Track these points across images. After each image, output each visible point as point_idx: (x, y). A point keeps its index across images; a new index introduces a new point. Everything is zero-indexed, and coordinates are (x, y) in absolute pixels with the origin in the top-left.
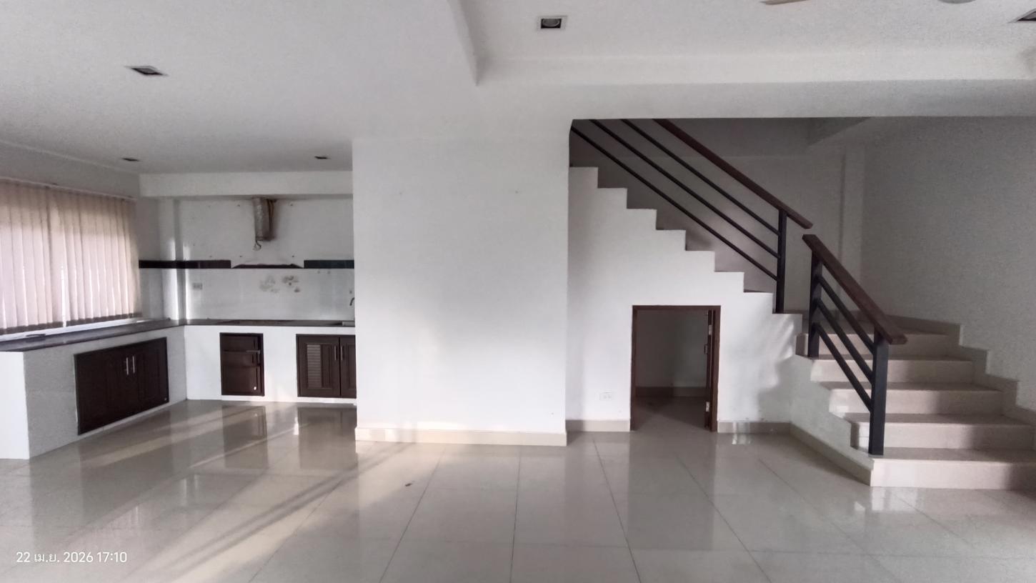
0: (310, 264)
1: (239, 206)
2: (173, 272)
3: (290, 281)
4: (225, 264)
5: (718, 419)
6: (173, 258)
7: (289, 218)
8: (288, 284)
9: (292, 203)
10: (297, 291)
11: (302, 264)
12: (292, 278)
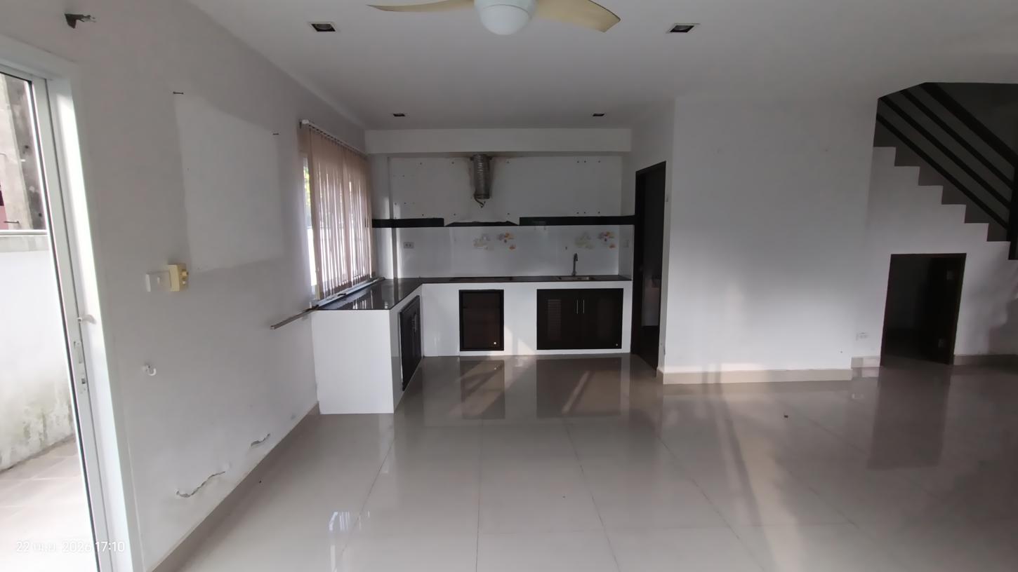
0: (525, 222)
1: (453, 163)
2: (389, 231)
3: (506, 238)
4: (438, 222)
5: (955, 353)
6: (387, 217)
7: (505, 175)
8: (503, 240)
9: (507, 160)
10: (512, 248)
11: (517, 222)
12: (507, 235)
